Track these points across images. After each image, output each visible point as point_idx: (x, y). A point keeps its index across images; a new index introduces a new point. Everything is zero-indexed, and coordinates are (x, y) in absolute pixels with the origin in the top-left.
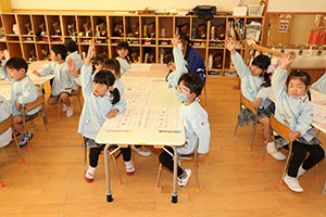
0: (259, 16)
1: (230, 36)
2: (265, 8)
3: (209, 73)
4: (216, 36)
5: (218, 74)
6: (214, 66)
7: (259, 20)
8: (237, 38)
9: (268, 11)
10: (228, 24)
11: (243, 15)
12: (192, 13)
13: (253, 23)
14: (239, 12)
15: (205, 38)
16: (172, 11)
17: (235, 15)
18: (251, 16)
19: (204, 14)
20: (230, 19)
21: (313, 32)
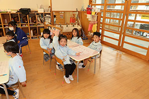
0: (49, 12)
1: (38, 21)
2: (51, 9)
3: (32, 38)
4: (32, 22)
5: (36, 38)
6: (34, 35)
7: (49, 14)
8: (42, 22)
9: (53, 10)
10: (37, 16)
11: (43, 12)
12: (19, 12)
13: (47, 15)
14: (41, 11)
15: (27, 23)
16: (8, 11)
17: (39, 12)
18: (46, 12)
19: (25, 12)
20: (37, 14)
21: (71, 18)
